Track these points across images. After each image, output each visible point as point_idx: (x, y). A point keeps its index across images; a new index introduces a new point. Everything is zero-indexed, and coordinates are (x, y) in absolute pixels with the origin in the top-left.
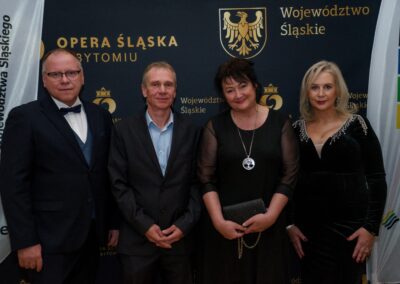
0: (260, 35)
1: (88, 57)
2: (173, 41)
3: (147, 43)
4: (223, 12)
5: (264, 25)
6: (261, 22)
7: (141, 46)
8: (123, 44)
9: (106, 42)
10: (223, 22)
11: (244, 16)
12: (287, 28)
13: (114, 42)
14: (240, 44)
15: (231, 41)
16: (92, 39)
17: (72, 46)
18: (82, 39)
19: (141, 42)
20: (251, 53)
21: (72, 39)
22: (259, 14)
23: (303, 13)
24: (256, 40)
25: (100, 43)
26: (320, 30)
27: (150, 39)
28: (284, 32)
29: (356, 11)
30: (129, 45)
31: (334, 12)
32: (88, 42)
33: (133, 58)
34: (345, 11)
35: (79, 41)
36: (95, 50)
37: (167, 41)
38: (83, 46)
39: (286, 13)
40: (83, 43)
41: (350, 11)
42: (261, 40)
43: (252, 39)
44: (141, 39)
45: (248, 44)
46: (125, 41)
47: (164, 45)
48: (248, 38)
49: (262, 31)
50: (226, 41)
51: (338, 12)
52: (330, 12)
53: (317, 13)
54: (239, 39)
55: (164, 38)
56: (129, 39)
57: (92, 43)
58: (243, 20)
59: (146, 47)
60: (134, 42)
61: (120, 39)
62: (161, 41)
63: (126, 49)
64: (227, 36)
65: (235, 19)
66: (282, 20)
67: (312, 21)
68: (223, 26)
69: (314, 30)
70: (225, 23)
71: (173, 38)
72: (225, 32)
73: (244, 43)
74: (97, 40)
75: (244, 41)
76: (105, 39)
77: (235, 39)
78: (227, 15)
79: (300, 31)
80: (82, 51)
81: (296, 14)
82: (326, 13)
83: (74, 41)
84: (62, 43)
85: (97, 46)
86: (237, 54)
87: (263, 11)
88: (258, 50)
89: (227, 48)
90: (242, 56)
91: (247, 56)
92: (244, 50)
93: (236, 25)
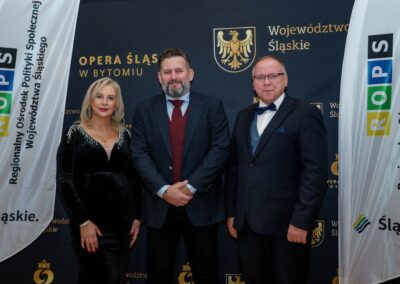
0: (250, 51)
1: (102, 73)
3: (151, 59)
4: (217, 32)
5: (253, 42)
6: (251, 40)
7: (146, 62)
8: (131, 61)
9: (118, 60)
10: (216, 40)
11: (236, 35)
12: (275, 45)
13: (124, 59)
14: (231, 59)
15: (224, 56)
16: (107, 57)
17: (91, 64)
18: (99, 57)
19: (146, 58)
20: (242, 67)
22: (249, 33)
23: (289, 31)
24: (246, 55)
25: (113, 60)
26: (305, 46)
27: (154, 56)
28: (272, 48)
29: (338, 29)
30: (137, 62)
32: (103, 60)
33: (139, 72)
34: (328, 29)
35: (96, 61)
36: (109, 66)
38: (99, 63)
39: (273, 31)
40: (99, 60)
41: (333, 28)
42: (251, 55)
43: (242, 54)
44: (146, 56)
45: (239, 59)
46: (133, 58)
48: (239, 54)
49: (252, 47)
50: (219, 57)
51: (322, 30)
52: (314, 30)
53: (302, 30)
54: (231, 54)
56: (136, 56)
57: (106, 61)
58: (235, 38)
59: (151, 63)
60: (140, 59)
61: (129, 57)
63: (134, 65)
64: (221, 52)
65: (227, 37)
66: (270, 38)
67: (298, 37)
68: (216, 44)
69: (299, 46)
70: (219, 41)
72: (218, 49)
73: (235, 58)
74: (110, 58)
75: (235, 56)
76: (117, 57)
77: (227, 55)
78: (220, 34)
79: (286, 47)
80: (98, 67)
81: (283, 31)
82: (310, 30)
83: (92, 59)
84: (83, 61)
85: (110, 63)
86: (229, 68)
87: (252, 30)
88: (248, 64)
89: (220, 63)
90: (233, 69)
91: (238, 69)
92: (235, 64)
93: (228, 42)
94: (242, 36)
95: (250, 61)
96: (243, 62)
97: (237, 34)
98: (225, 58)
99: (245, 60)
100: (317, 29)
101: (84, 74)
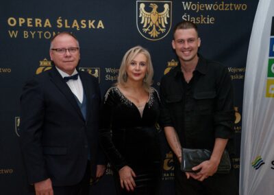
0: (166, 23)
1: (33, 34)
2: (101, 25)
3: (80, 25)
4: (139, 3)
5: (170, 15)
6: (167, 13)
7: (76, 27)
8: (61, 25)
9: (48, 23)
10: (139, 11)
12: (187, 18)
13: (54, 23)
14: (151, 29)
15: (145, 26)
16: (37, 20)
17: (20, 25)
18: (29, 19)
19: (75, 24)
20: (160, 36)
21: (20, 19)
22: (166, 6)
23: (198, 7)
24: (164, 26)
25: (43, 23)
26: (210, 20)
27: (83, 22)
29: (237, 7)
30: (66, 26)
31: (222, 7)
32: (33, 23)
34: (229, 7)
35: (26, 21)
36: (39, 28)
37: (96, 24)
38: (29, 25)
39: (186, 6)
40: (29, 22)
41: (233, 7)
42: (167, 26)
43: (160, 25)
44: (75, 21)
45: (157, 29)
46: (63, 23)
47: (94, 27)
48: (157, 24)
49: (168, 19)
50: (141, 26)
51: (225, 7)
52: (219, 7)
53: (209, 7)
54: (151, 24)
55: (94, 21)
56: (66, 21)
57: (37, 23)
58: (154, 10)
59: (80, 28)
60: (70, 23)
61: (59, 21)
62: (91, 24)
63: (63, 29)
64: (142, 22)
65: (148, 9)
66: (183, 12)
67: (206, 13)
68: (139, 14)
69: (206, 20)
70: (141, 12)
71: (100, 22)
72: (140, 19)
73: (154, 28)
74: (40, 21)
75: (154, 26)
76: (47, 20)
77: (148, 25)
78: (142, 6)
79: (196, 21)
80: (29, 29)
81: (194, 7)
82: (216, 7)
83: (22, 21)
84: (12, 22)
85: (41, 26)
86: (149, 36)
87: (169, 4)
88: (165, 33)
90: (152, 38)
91: (156, 38)
92: (154, 33)
93: (149, 14)
94: (161, 9)
95: (166, 31)
96: (160, 31)
97: (156, 7)
98: (146, 28)
99: (162, 30)
100: (221, 7)
101: (13, 34)
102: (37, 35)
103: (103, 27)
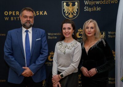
0: (77, 11)
1: (15, 18)
2: (45, 13)
3: (36, 13)
4: (63, 3)
5: (78, 7)
11: (71, 4)
12: (87, 8)
14: (69, 14)
15: (66, 13)
16: (17, 12)
17: (10, 15)
18: (13, 12)
20: (74, 17)
21: (10, 12)
22: (76, 3)
23: (92, 3)
24: (75, 13)
26: (99, 9)
28: (85, 10)
29: (112, 2)
32: (15, 13)
34: (108, 2)
37: (43, 13)
38: (13, 15)
39: (86, 3)
40: (13, 13)
41: (110, 2)
42: (77, 13)
43: (74, 12)
45: (72, 14)
47: (42, 14)
48: (72, 12)
49: (77, 9)
50: (64, 13)
51: (106, 2)
52: (102, 2)
53: (98, 3)
54: (69, 12)
55: (42, 12)
57: (17, 14)
58: (71, 5)
59: (36, 15)
62: (41, 13)
64: (65, 11)
65: (68, 5)
66: (85, 5)
67: (96, 5)
68: (63, 8)
69: (96, 9)
71: (45, 12)
72: (64, 10)
74: (18, 12)
75: (71, 13)
77: (68, 12)
78: (65, 4)
79: (91, 9)
80: (13, 16)
81: (90, 3)
82: (101, 2)
84: (6, 13)
85: (19, 15)
86: (68, 17)
87: (78, 2)
88: (76, 16)
89: (65, 16)
90: (70, 18)
91: (72, 18)
92: (71, 16)
93: (68, 7)
94: (74, 5)
95: (77, 15)
96: (74, 15)
98: (67, 14)
100: (104, 2)
101: (7, 19)
102: (17, 19)
103: (47, 14)
